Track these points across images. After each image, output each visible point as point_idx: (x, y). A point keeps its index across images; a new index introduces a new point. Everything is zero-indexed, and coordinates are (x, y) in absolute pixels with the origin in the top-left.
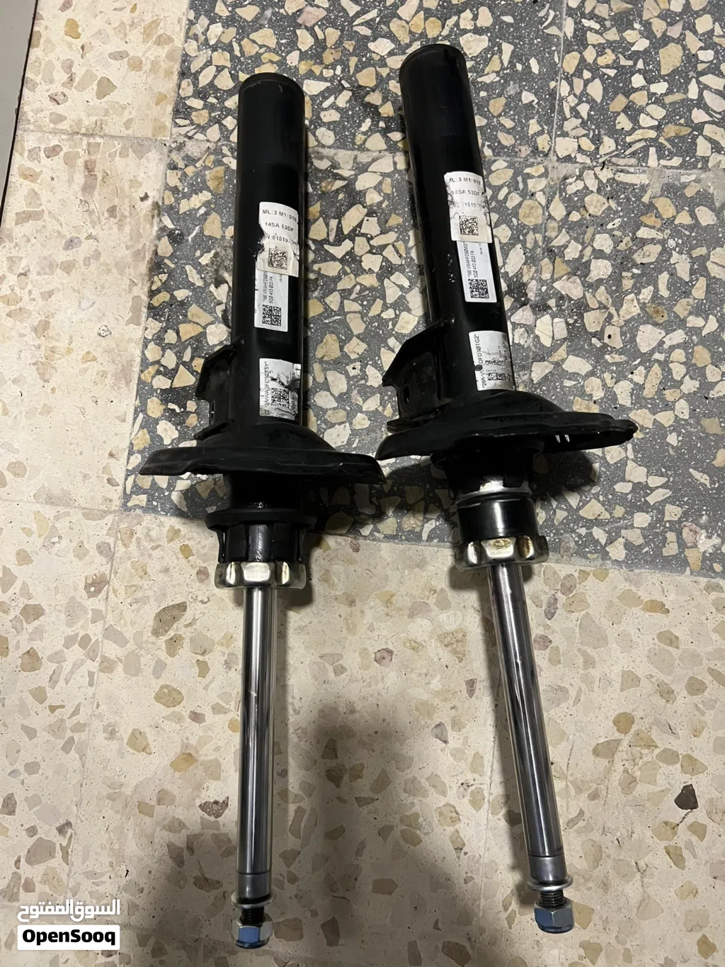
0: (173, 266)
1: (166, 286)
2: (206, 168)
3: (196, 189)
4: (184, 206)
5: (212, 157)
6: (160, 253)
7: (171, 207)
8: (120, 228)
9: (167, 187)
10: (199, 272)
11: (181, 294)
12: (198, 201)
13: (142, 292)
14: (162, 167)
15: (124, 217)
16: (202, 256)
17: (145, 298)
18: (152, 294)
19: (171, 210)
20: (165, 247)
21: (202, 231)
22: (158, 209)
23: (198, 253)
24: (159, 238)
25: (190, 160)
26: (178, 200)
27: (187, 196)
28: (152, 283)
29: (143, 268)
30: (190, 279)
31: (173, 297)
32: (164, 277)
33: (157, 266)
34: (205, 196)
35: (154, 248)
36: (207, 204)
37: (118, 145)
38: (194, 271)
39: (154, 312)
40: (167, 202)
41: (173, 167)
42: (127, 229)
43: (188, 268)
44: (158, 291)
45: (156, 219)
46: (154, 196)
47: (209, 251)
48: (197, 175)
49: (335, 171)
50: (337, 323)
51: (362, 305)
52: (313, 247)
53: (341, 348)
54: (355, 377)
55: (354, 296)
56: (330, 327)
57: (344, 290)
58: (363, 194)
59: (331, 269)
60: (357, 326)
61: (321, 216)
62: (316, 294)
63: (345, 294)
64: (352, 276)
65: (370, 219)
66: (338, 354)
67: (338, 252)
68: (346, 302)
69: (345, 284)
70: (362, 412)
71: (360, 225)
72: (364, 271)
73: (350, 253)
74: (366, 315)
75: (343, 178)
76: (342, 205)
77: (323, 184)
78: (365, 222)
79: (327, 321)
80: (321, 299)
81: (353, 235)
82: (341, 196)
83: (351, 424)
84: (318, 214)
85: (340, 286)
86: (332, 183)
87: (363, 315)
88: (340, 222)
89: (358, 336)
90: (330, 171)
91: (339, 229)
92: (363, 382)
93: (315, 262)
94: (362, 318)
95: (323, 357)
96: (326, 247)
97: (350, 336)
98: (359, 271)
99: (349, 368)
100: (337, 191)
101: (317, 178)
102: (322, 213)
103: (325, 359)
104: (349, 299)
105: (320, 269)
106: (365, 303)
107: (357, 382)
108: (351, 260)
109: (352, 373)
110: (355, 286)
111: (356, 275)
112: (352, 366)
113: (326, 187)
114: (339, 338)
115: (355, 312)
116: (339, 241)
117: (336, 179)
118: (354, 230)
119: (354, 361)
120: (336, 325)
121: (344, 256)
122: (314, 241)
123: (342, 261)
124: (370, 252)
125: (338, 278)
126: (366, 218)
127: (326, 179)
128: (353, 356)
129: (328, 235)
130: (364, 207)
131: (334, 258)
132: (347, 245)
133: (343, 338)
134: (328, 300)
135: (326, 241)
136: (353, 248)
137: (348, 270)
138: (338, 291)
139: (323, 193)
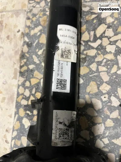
0: (28, 56)
1: (26, 64)
2: (40, 17)
3: (36, 26)
4: (32, 33)
5: (42, 13)
6: (24, 51)
7: (28, 34)
8: (11, 43)
9: (26, 26)
10: (38, 58)
11: (31, 67)
12: (37, 30)
13: (17, 66)
14: (25, 19)
15: (12, 39)
16: (39, 51)
17: (18, 69)
18: (21, 67)
19: (28, 35)
20: (26, 49)
21: (38, 41)
22: (23, 34)
23: (37, 50)
24: (23, 45)
25: (34, 15)
26: (30, 31)
27: (33, 29)
28: (21, 63)
29: (18, 57)
30: (35, 61)
31: (28, 68)
32: (25, 60)
33: (23, 56)
34: (40, 28)
35: (21, 50)
36: (40, 31)
37: (10, 14)
38: (36, 57)
39: (22, 74)
40: (26, 32)
41: (28, 18)
42: (13, 43)
43: (34, 56)
44: (23, 66)
45: (22, 39)
46: (22, 30)
47: (41, 49)
48: (37, 20)
49: (92, 11)
50: (96, 77)
51: (107, 68)
52: (83, 44)
53: (98, 88)
54: (106, 101)
55: (103, 64)
56: (92, 78)
57: (98, 62)
58: (105, 19)
59: (92, 53)
60: (105, 78)
61: (86, 30)
62: (85, 64)
63: (99, 63)
65: (109, 29)
66: (97, 91)
68: (99, 67)
69: (99, 59)
70: (110, 119)
76: (95, 25)
77: (87, 17)
78: (106, 31)
79: (91, 76)
80: (88, 66)
82: (95, 21)
83: (104, 124)
84: (85, 30)
85: (96, 60)
86: (91, 16)
87: (108, 73)
88: (95, 32)
89: (106, 82)
90: (90, 11)
91: (95, 35)
92: (109, 104)
93: (84, 50)
96: (89, 43)
98: (105, 52)
99: (102, 97)
100: (93, 19)
101: (84, 15)
102: (87, 29)
103: (91, 93)
104: (101, 66)
105: (87, 53)
106: (109, 67)
107: (107, 104)
109: (104, 100)
110: (103, 59)
112: (104, 96)
113: (88, 18)
114: (97, 83)
115: (104, 71)
117: (92, 14)
118: (102, 35)
120: (95, 78)
121: (98, 47)
122: (84, 41)
123: (97, 49)
124: (110, 44)
125: (95, 56)
126: (107, 29)
127: (88, 15)
128: (104, 92)
129: (90, 38)
130: (106, 25)
131: (93, 48)
133: (99, 83)
134: (91, 66)
135: (89, 41)
136: (101, 43)
137: (100, 53)
138: (96, 62)
139: (87, 21)
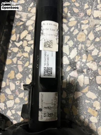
64: (21, 53)
67: (18, 44)
71: (25, 37)
72: (25, 52)
73: (22, 45)
74: (24, 66)
75: (22, 21)
81: (23, 40)
94: (22, 67)
95: (9, 77)
97: (18, 72)
108: (22, 47)
111: (22, 53)
116: (19, 41)
119: (18, 80)
132: (21, 43)
